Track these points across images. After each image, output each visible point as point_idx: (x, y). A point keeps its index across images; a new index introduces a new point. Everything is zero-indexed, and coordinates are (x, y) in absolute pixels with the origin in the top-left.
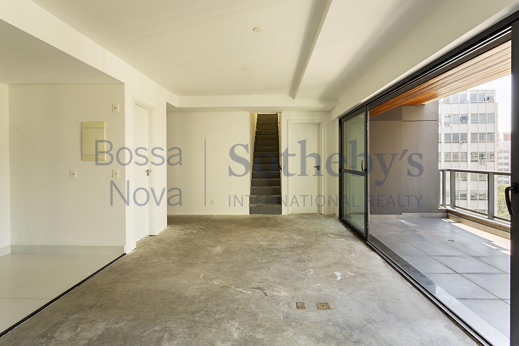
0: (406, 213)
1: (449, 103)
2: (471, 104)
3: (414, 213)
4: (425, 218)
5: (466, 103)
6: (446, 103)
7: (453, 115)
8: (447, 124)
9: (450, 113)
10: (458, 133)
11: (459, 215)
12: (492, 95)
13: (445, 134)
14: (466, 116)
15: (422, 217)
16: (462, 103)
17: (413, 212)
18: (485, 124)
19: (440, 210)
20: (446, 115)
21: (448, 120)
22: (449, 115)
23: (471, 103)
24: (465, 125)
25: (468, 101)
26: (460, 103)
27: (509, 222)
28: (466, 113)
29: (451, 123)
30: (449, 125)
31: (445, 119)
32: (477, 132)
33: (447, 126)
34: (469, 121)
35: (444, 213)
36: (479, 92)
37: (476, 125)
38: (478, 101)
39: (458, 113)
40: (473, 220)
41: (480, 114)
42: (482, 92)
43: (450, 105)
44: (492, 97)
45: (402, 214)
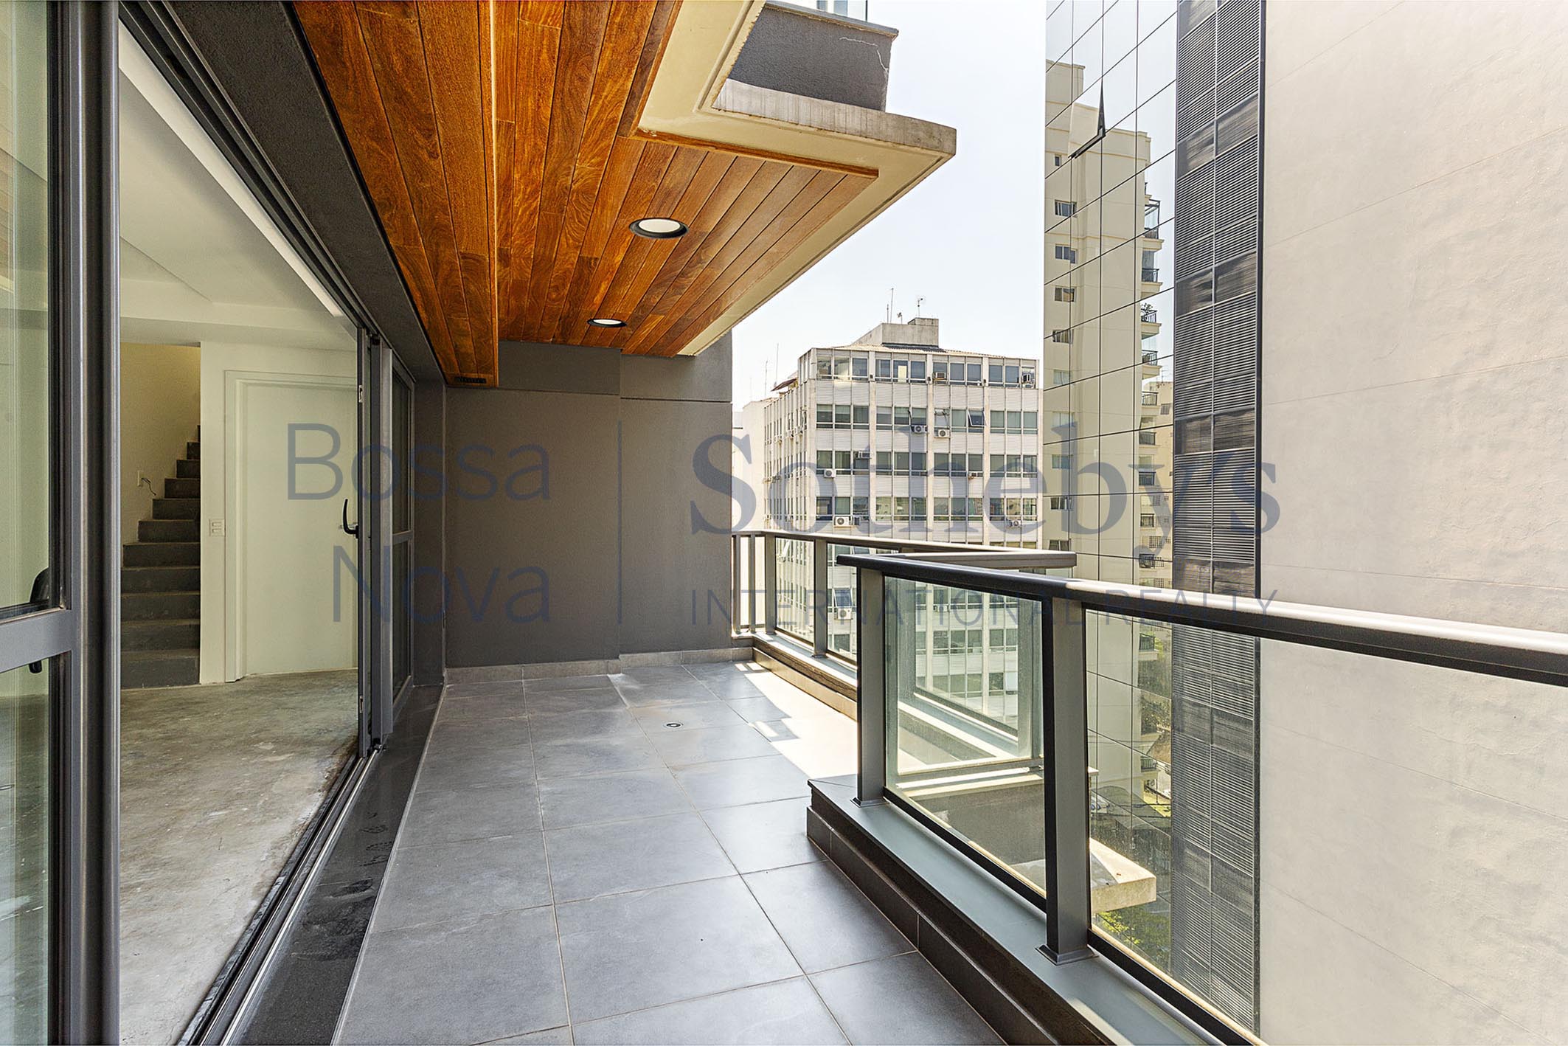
0: (638, 655)
1: (944, 383)
2: (989, 389)
3: (664, 651)
4: (694, 663)
5: (981, 384)
6: (939, 383)
7: (952, 410)
8: (940, 431)
9: (947, 407)
10: (964, 452)
11: (769, 651)
12: (1032, 371)
13: (935, 454)
14: (980, 414)
15: (687, 661)
16: (971, 384)
17: (661, 651)
18: (1017, 437)
19: (736, 640)
20: (938, 411)
21: (942, 422)
22: (944, 410)
23: (989, 385)
24: (977, 436)
25: (985, 381)
26: (968, 384)
27: (854, 664)
28: (980, 408)
29: (948, 429)
30: (943, 434)
31: (935, 420)
32: (1002, 453)
33: (940, 436)
34: (987, 428)
35: (748, 646)
36: (1007, 363)
37: (999, 437)
38: (1004, 382)
39: (964, 407)
40: (787, 661)
41: (1008, 412)
42: (1016, 364)
43: (947, 388)
44: (1033, 375)
45: (618, 658)
